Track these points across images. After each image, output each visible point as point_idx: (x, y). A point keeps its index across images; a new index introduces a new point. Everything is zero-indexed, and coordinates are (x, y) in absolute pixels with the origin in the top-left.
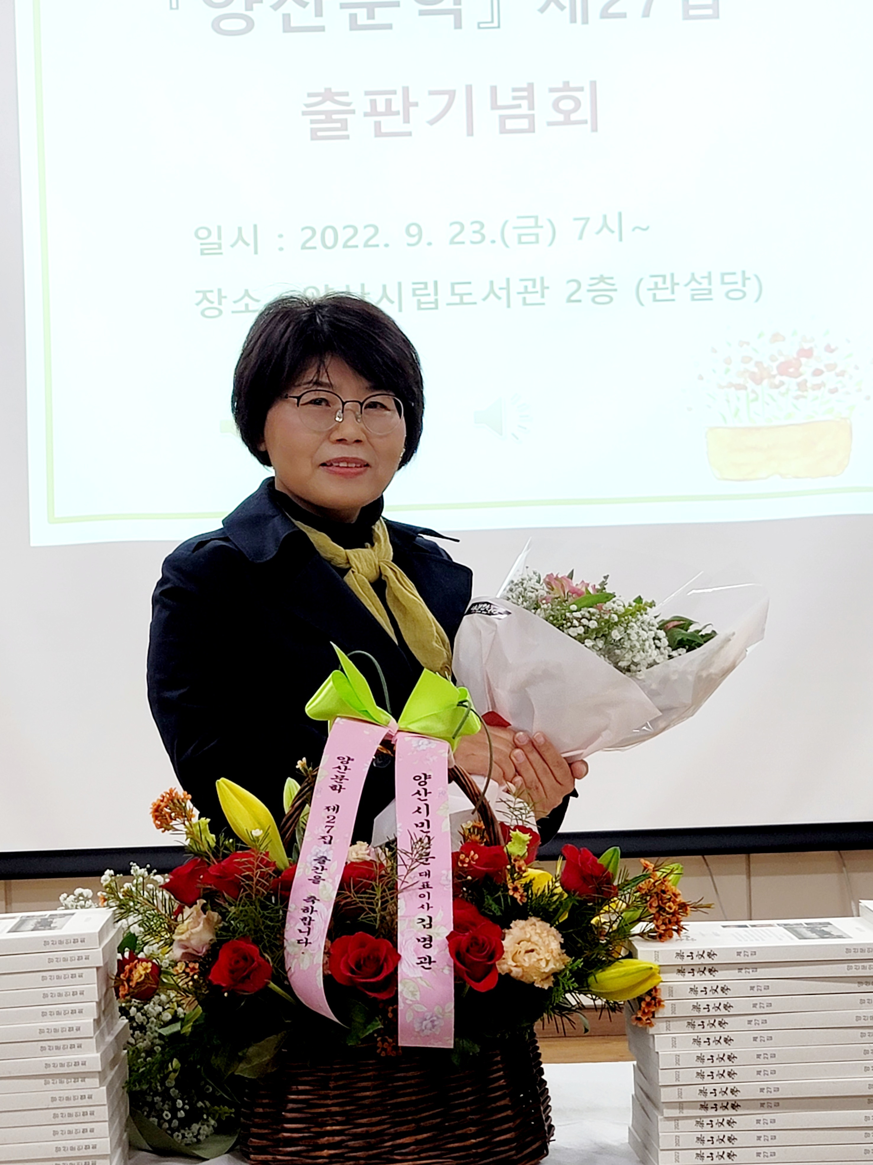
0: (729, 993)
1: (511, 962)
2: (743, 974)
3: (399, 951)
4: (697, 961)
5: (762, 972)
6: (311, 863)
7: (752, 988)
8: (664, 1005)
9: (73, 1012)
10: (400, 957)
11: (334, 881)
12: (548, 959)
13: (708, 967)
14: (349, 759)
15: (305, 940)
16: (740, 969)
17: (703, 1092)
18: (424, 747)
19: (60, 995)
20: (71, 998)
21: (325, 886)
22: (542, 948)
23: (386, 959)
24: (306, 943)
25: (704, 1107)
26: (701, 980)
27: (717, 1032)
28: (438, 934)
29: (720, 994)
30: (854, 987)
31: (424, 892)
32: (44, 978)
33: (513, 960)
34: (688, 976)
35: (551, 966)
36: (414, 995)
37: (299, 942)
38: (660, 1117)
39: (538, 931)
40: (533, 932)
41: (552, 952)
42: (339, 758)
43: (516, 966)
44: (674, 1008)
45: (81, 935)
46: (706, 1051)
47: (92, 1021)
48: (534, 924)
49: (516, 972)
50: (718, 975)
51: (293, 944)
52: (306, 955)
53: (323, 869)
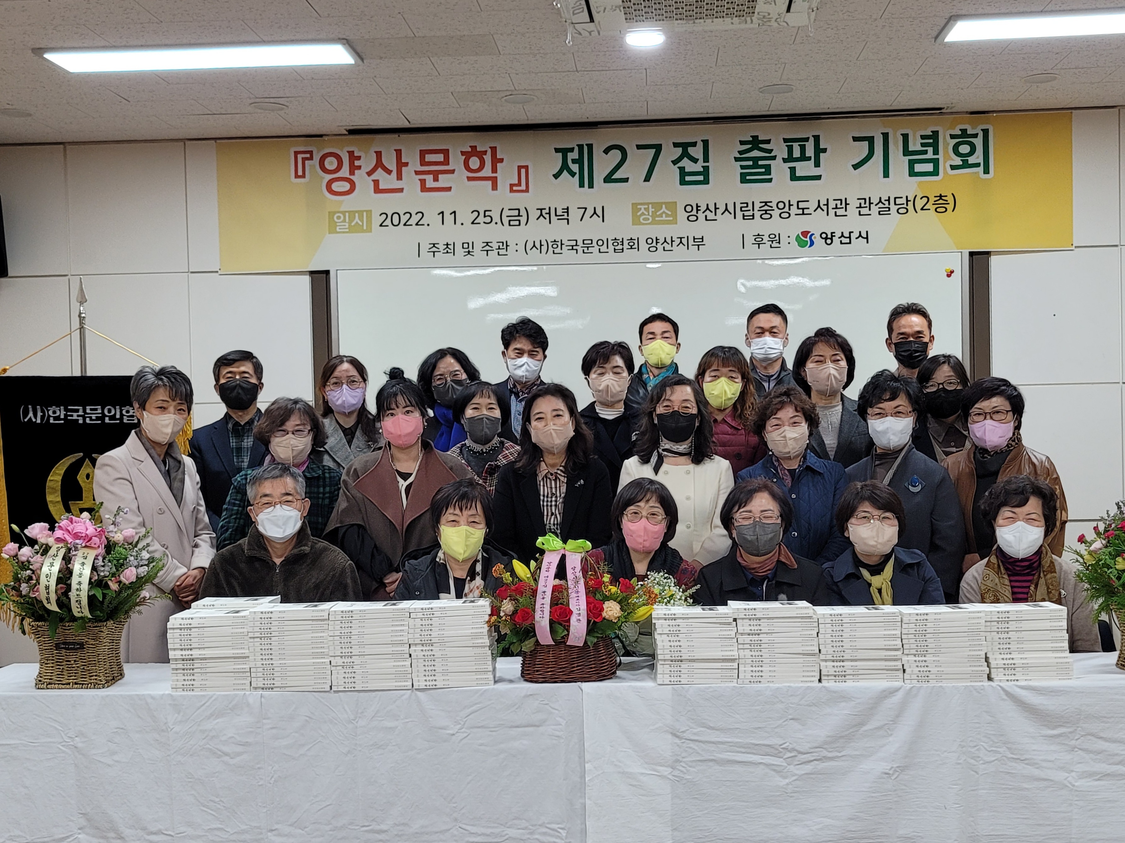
1: (605, 614)
2: (684, 621)
4: (670, 616)
5: (690, 620)
12: (616, 613)
17: (671, 656)
22: (614, 609)
25: (672, 661)
26: (673, 622)
27: (676, 638)
30: (718, 625)
34: (667, 621)
35: (617, 615)
38: (658, 664)
39: (613, 604)
41: (617, 611)
45: (483, 605)
46: (672, 644)
48: (612, 602)
49: (607, 617)
50: (677, 621)
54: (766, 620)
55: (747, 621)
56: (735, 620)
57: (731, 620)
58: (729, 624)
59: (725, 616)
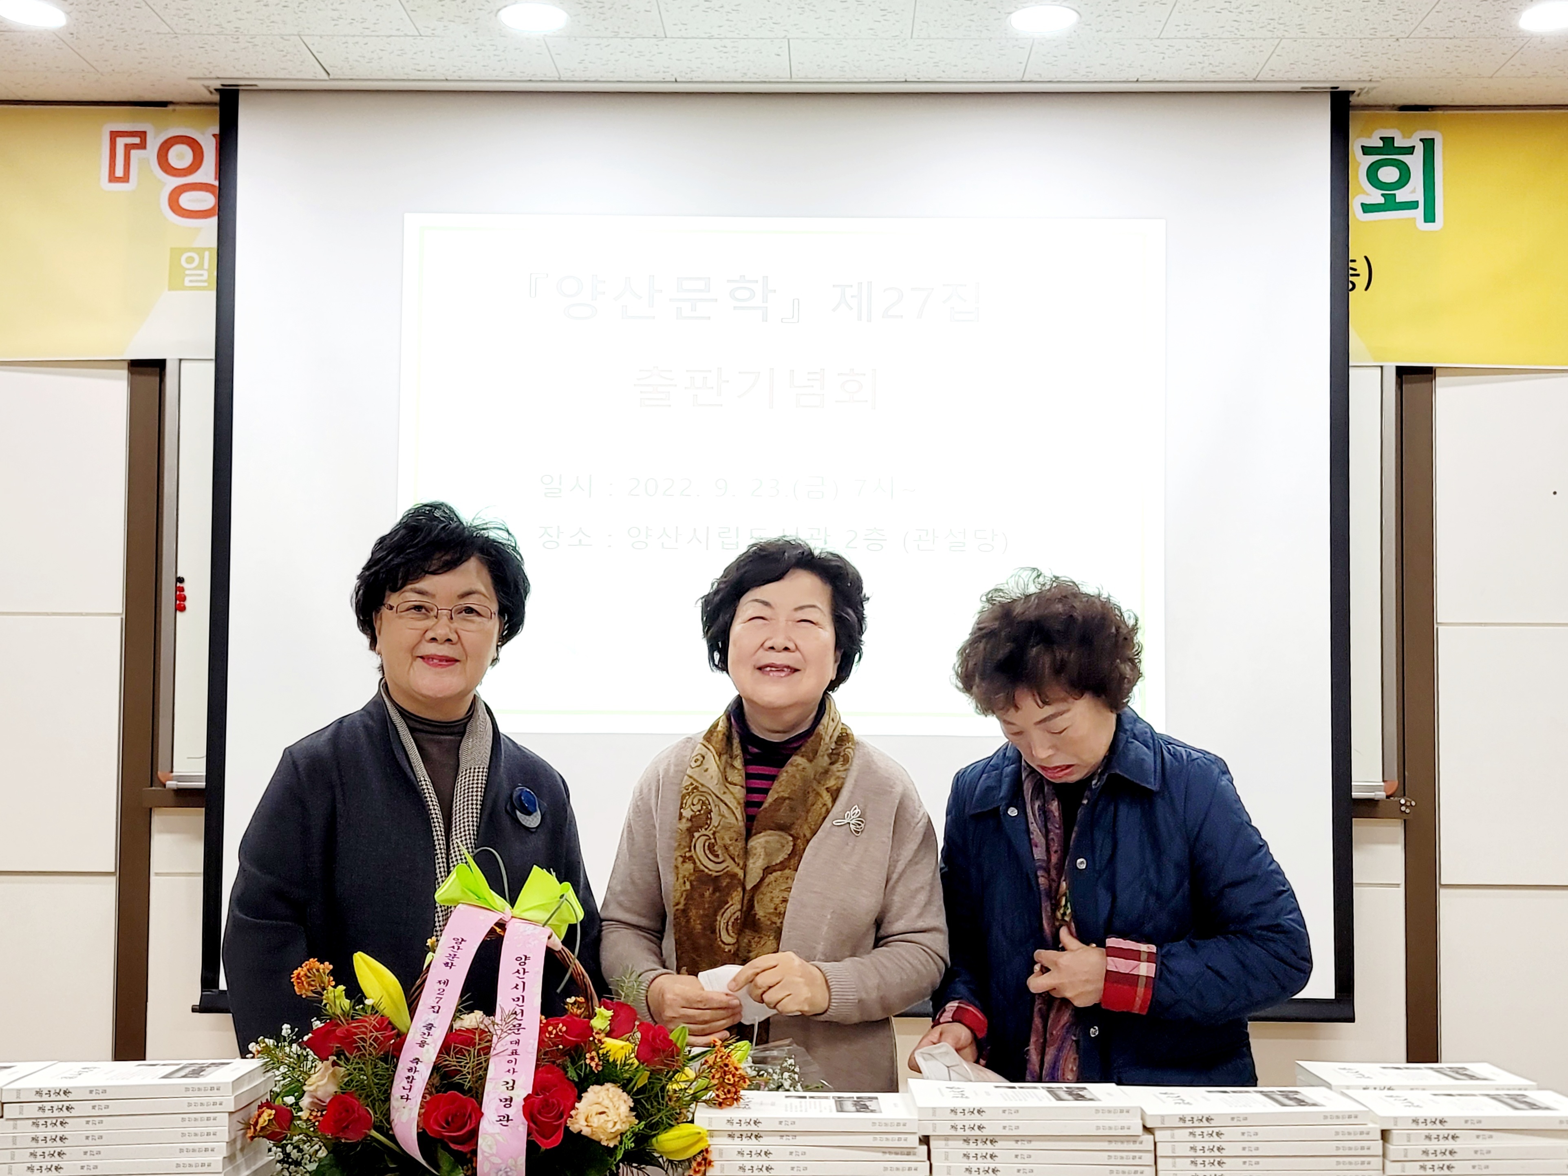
0: (771, 1157)
1: (583, 1122)
2: (784, 1141)
3: (483, 1110)
4: (744, 1127)
5: (800, 1140)
6: (420, 1030)
7: (791, 1153)
8: (713, 1166)
9: (206, 1150)
10: (482, 1114)
11: (436, 1045)
12: (616, 1120)
13: (755, 1133)
14: (463, 940)
15: (406, 1097)
16: (783, 1136)
18: (529, 932)
19: (196, 1135)
20: (205, 1138)
21: (428, 1050)
22: (612, 1111)
23: (470, 1116)
24: (407, 1099)
26: (747, 1145)
28: (518, 1096)
29: (764, 1157)
30: (879, 1156)
31: (512, 1058)
32: (183, 1120)
33: (586, 1120)
34: (737, 1140)
35: (618, 1127)
36: (490, 1147)
37: (402, 1097)
39: (611, 1096)
40: (605, 1097)
41: (619, 1115)
42: (454, 939)
43: (587, 1126)
44: (722, 1166)
45: (217, 1084)
47: (221, 1158)
48: (608, 1090)
49: (586, 1131)
50: (762, 1141)
51: (397, 1099)
52: (406, 1110)
53: (429, 1035)
54: (1012, 1144)
55: (960, 1143)
56: (925, 1140)
57: (914, 1141)
58: (909, 1151)
59: (897, 1130)
